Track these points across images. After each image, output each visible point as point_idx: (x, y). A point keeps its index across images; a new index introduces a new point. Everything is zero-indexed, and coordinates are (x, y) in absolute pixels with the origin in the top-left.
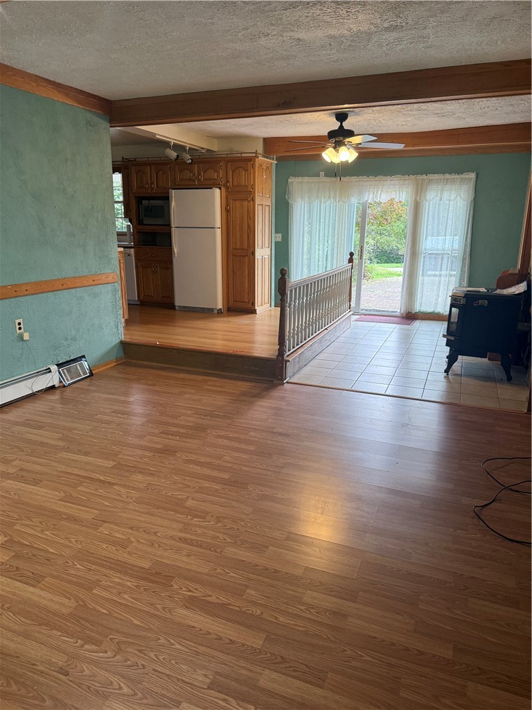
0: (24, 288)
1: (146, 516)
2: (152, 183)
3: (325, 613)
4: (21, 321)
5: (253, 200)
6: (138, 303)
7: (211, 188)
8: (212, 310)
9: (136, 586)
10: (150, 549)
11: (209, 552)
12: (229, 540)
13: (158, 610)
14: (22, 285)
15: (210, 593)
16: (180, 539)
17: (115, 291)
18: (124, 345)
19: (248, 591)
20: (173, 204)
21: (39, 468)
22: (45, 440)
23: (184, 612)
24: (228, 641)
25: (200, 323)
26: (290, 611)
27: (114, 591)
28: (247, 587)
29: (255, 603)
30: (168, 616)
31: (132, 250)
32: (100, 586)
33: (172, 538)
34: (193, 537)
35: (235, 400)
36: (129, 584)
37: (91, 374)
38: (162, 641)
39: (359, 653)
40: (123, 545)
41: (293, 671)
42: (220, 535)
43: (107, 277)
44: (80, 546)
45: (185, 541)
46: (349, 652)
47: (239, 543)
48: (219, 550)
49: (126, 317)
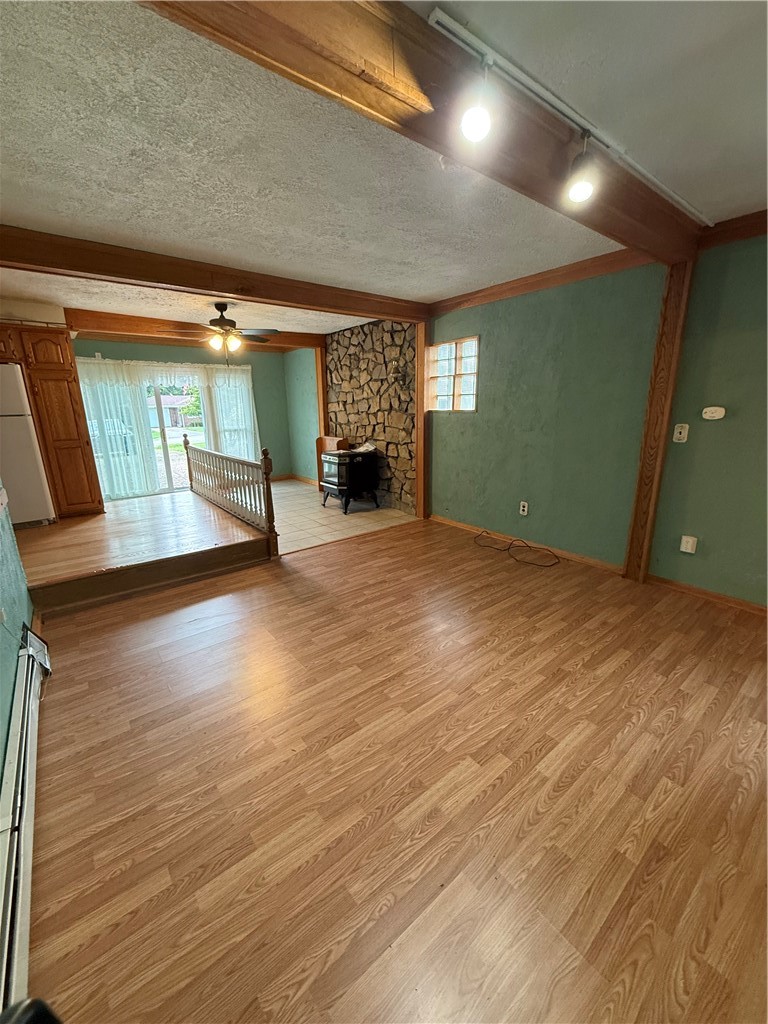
3: (426, 825)
5: (76, 380)
7: (6, 363)
8: (40, 522)
27: (571, 699)
29: (375, 894)
36: (564, 689)
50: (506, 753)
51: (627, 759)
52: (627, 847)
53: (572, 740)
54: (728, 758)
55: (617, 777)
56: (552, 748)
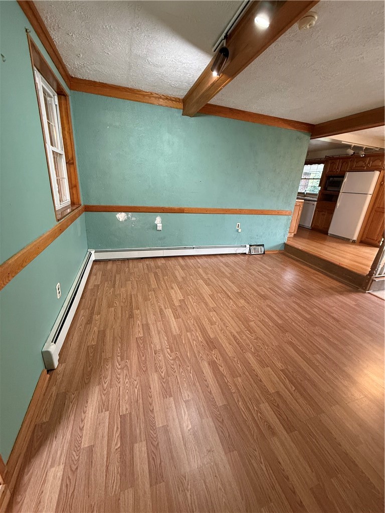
0: (244, 211)
1: (231, 318)
2: (338, 169)
3: (264, 422)
4: (239, 224)
6: (311, 228)
7: (374, 171)
8: (349, 240)
9: (201, 342)
10: (219, 331)
11: (239, 348)
12: (253, 350)
13: (199, 356)
14: (243, 210)
15: (223, 366)
16: (234, 335)
17: (289, 219)
18: (286, 245)
19: (239, 378)
20: (345, 180)
21: (214, 280)
22: (225, 271)
23: (206, 364)
24: (209, 391)
25: (334, 245)
26: (248, 404)
27: (193, 338)
28: (240, 376)
29: (236, 385)
30: (200, 361)
31: (316, 202)
32: (191, 333)
33: (231, 333)
34: (239, 338)
35: (323, 289)
36: (200, 339)
37: (264, 253)
38: (189, 368)
39: (262, 460)
40: (212, 323)
41: (222, 431)
42: (251, 345)
43: (286, 212)
44: (199, 315)
45: (234, 337)
46: (257, 453)
47: (256, 355)
48: (244, 351)
49: (295, 233)
50: (180, 306)
51: (156, 332)
52: (138, 312)
53: (173, 323)
54: (129, 366)
55: (153, 324)
56: (174, 316)
